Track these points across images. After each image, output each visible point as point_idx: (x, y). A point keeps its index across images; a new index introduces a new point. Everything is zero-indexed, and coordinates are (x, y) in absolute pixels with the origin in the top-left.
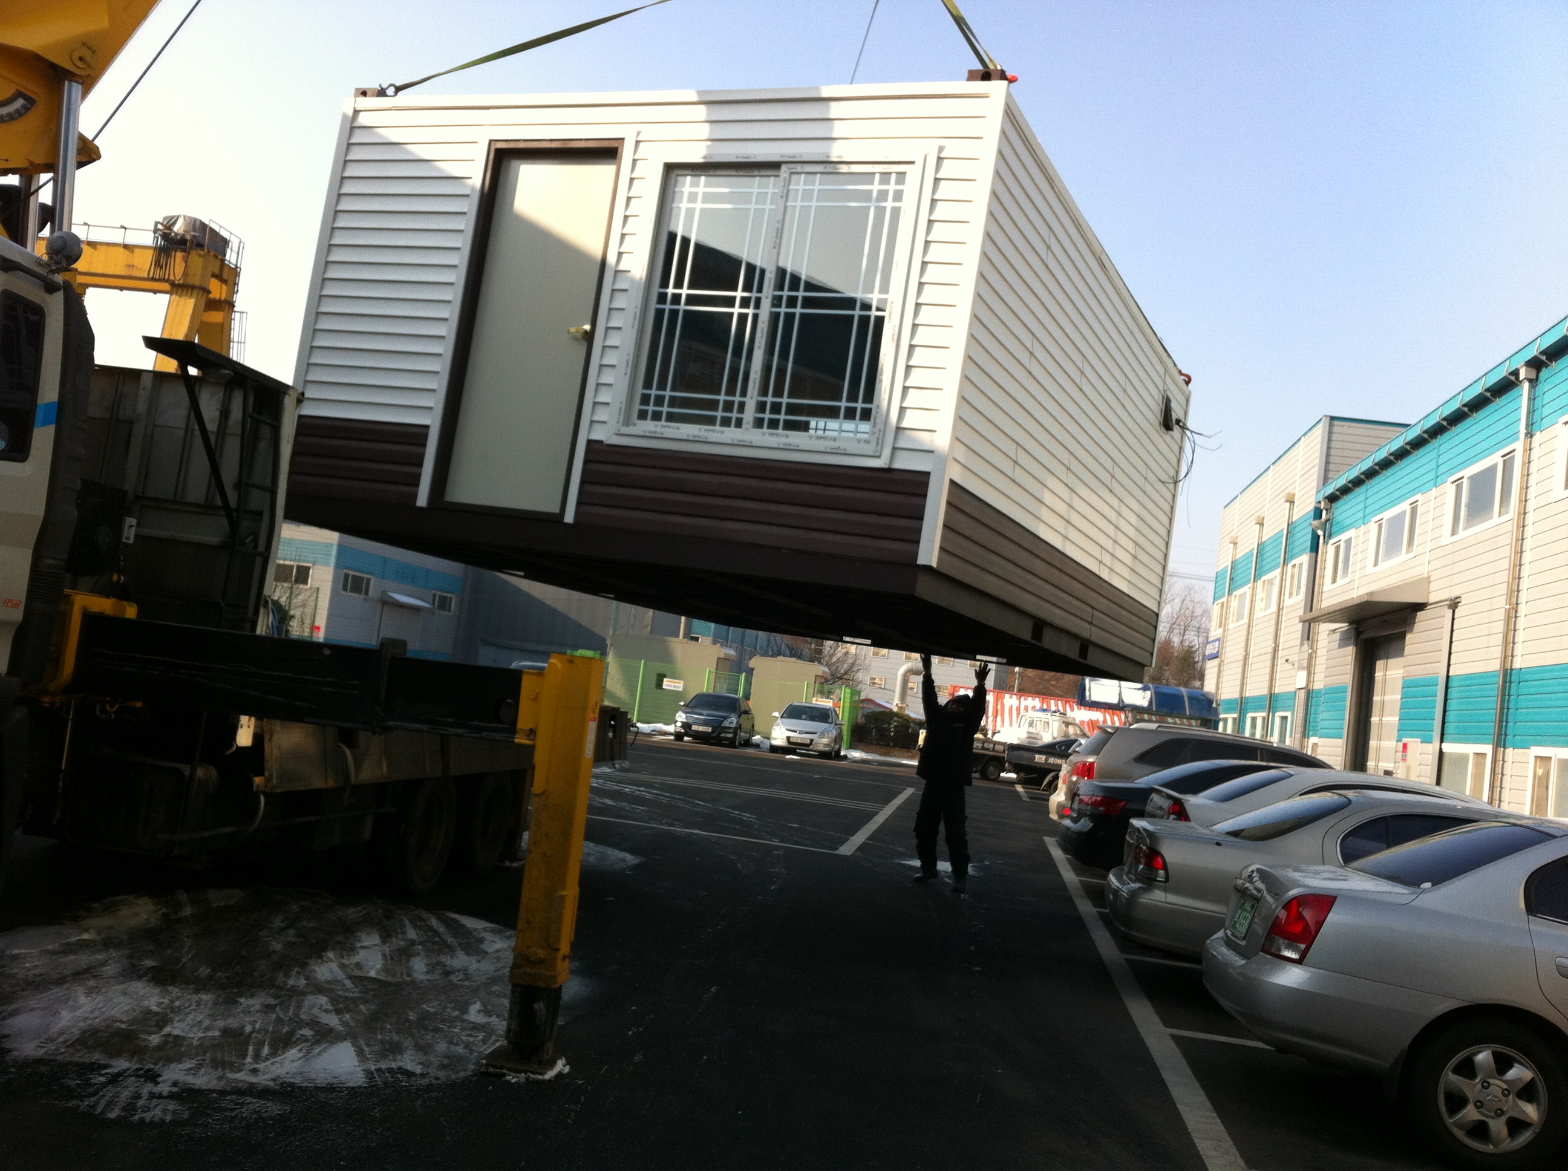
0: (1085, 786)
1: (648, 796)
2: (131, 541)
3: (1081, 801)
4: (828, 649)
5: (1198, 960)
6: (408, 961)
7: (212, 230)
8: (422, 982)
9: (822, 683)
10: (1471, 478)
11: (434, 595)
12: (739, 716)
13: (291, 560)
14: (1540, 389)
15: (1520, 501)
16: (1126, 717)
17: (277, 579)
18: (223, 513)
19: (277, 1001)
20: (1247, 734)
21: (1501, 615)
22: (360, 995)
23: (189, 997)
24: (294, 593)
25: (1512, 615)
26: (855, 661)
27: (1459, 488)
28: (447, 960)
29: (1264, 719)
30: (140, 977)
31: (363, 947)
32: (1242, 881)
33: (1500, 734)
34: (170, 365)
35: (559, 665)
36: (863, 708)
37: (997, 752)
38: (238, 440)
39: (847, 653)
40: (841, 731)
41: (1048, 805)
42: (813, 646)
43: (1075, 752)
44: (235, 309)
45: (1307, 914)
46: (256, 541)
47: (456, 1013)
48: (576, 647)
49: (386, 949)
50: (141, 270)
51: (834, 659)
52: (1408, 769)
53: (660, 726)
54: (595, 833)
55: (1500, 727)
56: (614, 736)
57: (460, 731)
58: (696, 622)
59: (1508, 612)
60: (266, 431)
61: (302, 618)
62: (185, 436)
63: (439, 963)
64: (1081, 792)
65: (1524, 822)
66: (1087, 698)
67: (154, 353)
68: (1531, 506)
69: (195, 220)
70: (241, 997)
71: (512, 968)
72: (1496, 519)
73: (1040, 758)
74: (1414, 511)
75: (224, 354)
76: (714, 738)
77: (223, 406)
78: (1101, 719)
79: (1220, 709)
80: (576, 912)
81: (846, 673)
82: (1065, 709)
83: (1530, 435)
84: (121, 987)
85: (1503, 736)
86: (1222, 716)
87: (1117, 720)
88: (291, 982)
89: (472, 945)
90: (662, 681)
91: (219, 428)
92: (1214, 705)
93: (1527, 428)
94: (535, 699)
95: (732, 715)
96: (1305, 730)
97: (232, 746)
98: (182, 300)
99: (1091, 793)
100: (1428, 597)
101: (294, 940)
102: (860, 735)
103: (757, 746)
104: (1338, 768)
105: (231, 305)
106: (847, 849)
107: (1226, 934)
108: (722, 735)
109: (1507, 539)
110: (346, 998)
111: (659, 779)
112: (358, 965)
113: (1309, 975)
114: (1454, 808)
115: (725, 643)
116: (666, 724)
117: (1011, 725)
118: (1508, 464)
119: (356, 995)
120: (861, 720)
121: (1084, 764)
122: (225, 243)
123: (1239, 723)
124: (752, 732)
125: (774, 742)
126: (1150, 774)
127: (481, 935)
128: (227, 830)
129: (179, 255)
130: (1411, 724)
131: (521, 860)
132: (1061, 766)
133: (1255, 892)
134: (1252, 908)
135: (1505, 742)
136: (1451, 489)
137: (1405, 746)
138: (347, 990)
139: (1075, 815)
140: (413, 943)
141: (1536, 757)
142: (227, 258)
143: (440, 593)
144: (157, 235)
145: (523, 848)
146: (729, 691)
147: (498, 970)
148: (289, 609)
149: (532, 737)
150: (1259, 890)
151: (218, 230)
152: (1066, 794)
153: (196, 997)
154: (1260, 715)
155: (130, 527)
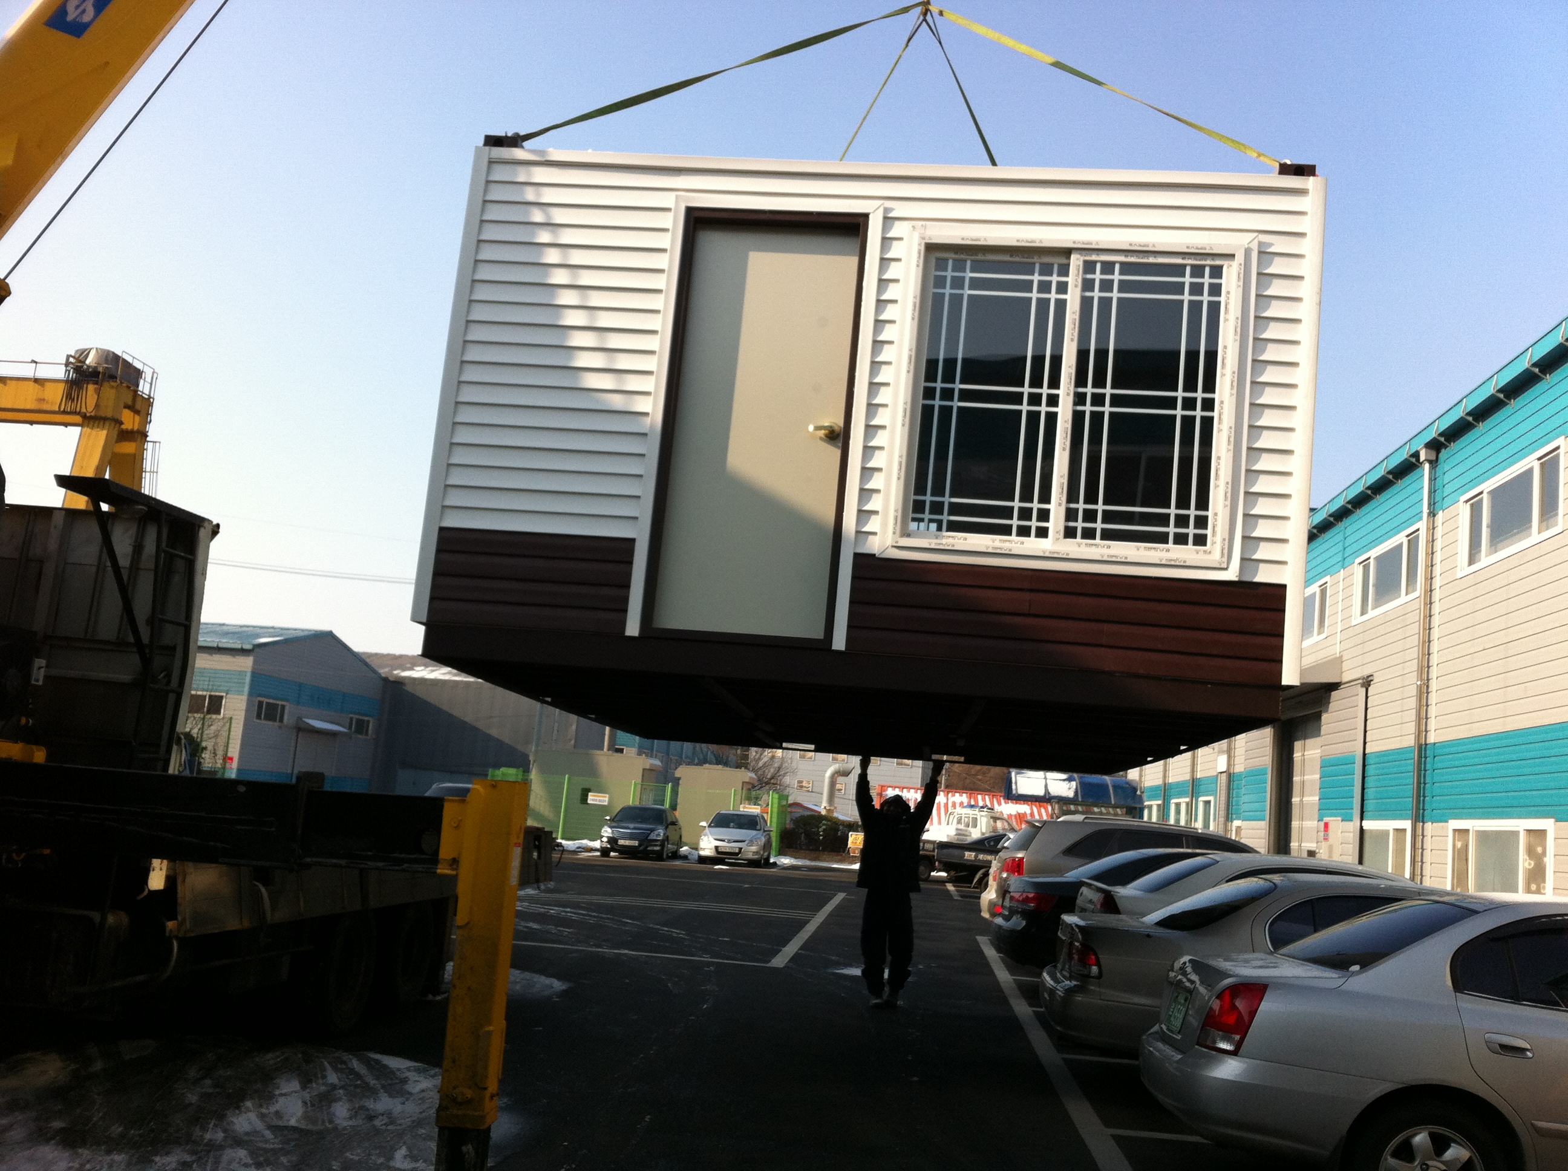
0: (1016, 883)
1: (575, 916)
2: (40, 683)
3: (1012, 898)
4: (754, 754)
5: (1134, 1054)
6: (330, 1107)
7: (125, 361)
8: (345, 1128)
9: (749, 789)
10: (1377, 559)
11: (351, 719)
12: (666, 828)
13: (203, 690)
14: (1439, 470)
15: (1426, 579)
16: (1053, 809)
17: (192, 710)
18: (135, 649)
19: (194, 1158)
20: (1172, 821)
21: (1413, 691)
22: (280, 1146)
23: (100, 1158)
24: (206, 724)
25: (1423, 691)
26: (781, 765)
27: (1366, 569)
28: (370, 1104)
29: (1187, 804)
30: (47, 1141)
31: (281, 1095)
32: (1174, 974)
33: (1418, 809)
34: (80, 502)
35: (482, 790)
36: (791, 812)
37: (927, 850)
38: (151, 575)
39: (773, 757)
40: (770, 838)
41: (979, 903)
42: (739, 751)
43: (1004, 848)
44: (148, 439)
45: (1240, 1004)
46: (169, 676)
47: (381, 1160)
48: (498, 766)
49: (307, 1095)
50: (52, 403)
51: (761, 764)
52: (1331, 848)
53: (585, 842)
54: (522, 960)
55: (1418, 802)
56: (539, 856)
57: (380, 864)
58: (621, 735)
59: (1420, 688)
60: (180, 565)
61: (215, 750)
62: (97, 572)
63: (362, 1108)
64: (1011, 890)
65: (1446, 899)
66: (1014, 792)
67: (63, 490)
68: (1437, 582)
69: (108, 351)
70: (156, 1155)
71: (438, 1111)
72: (1403, 598)
73: (969, 855)
74: (1323, 593)
75: (136, 488)
76: (640, 852)
77: (136, 541)
78: (1028, 812)
79: (1145, 796)
80: (503, 1045)
81: (772, 778)
82: (992, 803)
83: (1432, 514)
84: (27, 1153)
85: (1421, 811)
86: (1146, 803)
87: (1042, 814)
88: (208, 1136)
89: (395, 1086)
90: (587, 796)
91: (132, 562)
92: (1138, 793)
93: (1429, 508)
94: (457, 827)
95: (659, 827)
96: (1228, 814)
97: (143, 890)
98: (94, 432)
99: (1022, 890)
100: (1341, 677)
101: (210, 1091)
102: (789, 841)
103: (685, 858)
104: (1263, 853)
105: (144, 435)
106: (779, 961)
107: (1161, 1028)
108: (649, 849)
109: (1415, 617)
110: (266, 1150)
111: (587, 898)
112: (277, 1113)
113: (1245, 1066)
114: (1378, 887)
115: (650, 755)
116: (591, 840)
117: (940, 823)
118: (1413, 542)
119: (276, 1146)
120: (789, 825)
121: (1014, 860)
122: (138, 373)
123: (1164, 810)
124: (680, 844)
125: (703, 853)
126: (1080, 866)
127: (404, 1075)
128: (141, 978)
129: (91, 388)
130: (1330, 804)
131: (445, 993)
132: (990, 862)
133: (1188, 984)
134: (1186, 1000)
135: (1423, 816)
136: (1358, 571)
137: (1326, 825)
138: (267, 1141)
139: (1007, 913)
140: (334, 1087)
141: (1455, 830)
142: (140, 388)
143: (357, 717)
144: (69, 368)
145: (446, 980)
146: (655, 802)
147: (424, 1111)
148: (201, 741)
149: (455, 867)
150: (1192, 982)
151: (131, 362)
152: (997, 892)
153: (108, 1158)
154: (1184, 801)
155: (40, 668)
